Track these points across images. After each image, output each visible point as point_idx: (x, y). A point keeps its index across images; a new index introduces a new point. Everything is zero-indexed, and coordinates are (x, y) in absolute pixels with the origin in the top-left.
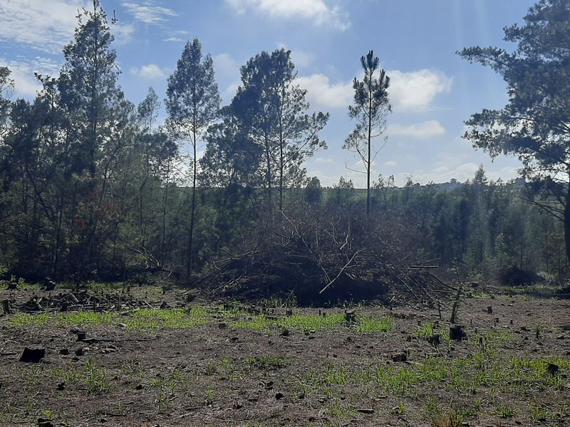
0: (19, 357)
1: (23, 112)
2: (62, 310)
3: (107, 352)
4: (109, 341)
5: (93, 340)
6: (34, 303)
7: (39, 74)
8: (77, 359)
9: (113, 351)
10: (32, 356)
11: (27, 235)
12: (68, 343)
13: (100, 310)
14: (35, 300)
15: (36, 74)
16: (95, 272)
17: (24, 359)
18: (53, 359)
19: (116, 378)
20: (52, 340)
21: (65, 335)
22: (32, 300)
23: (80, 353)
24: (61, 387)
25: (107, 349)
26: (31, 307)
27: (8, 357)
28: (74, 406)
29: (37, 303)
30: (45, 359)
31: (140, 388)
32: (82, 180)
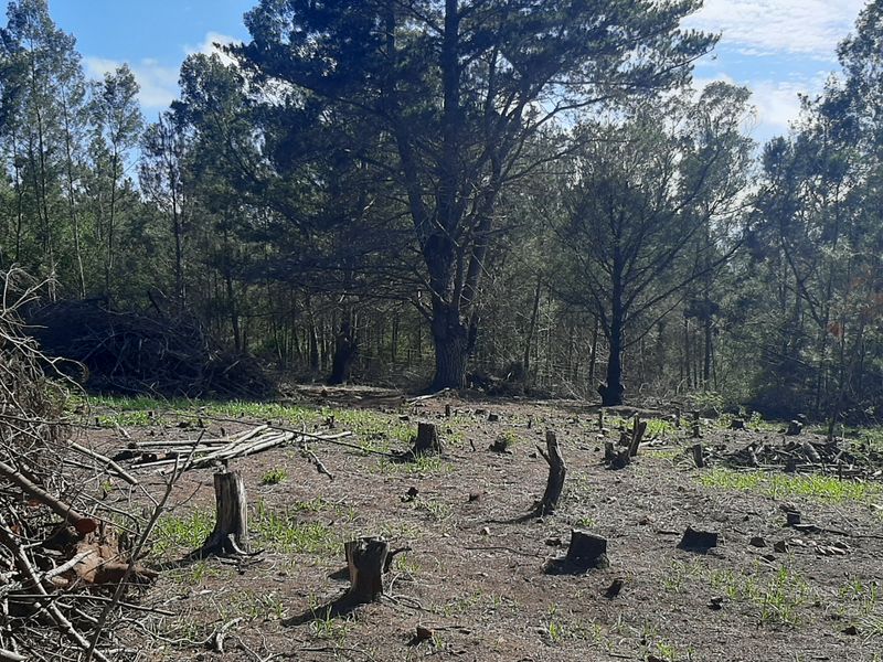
0: (678, 540)
1: (782, 157)
2: (785, 471)
3: (829, 554)
4: (840, 534)
5: (812, 529)
6: (749, 454)
7: (803, 95)
8: (770, 558)
9: (841, 553)
10: (698, 542)
11: (785, 345)
12: (771, 527)
13: (850, 476)
14: (751, 449)
15: (800, 95)
16: (870, 410)
17: (685, 545)
18: (730, 552)
19: (817, 605)
20: (747, 519)
21: (769, 514)
22: (747, 449)
23: (780, 547)
24: (715, 606)
25: (830, 548)
26: (741, 460)
27: (666, 537)
28: (723, 643)
29: (753, 454)
30: (718, 550)
31: (852, 631)
32: (838, 256)
